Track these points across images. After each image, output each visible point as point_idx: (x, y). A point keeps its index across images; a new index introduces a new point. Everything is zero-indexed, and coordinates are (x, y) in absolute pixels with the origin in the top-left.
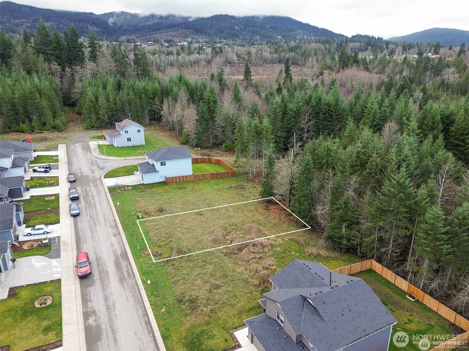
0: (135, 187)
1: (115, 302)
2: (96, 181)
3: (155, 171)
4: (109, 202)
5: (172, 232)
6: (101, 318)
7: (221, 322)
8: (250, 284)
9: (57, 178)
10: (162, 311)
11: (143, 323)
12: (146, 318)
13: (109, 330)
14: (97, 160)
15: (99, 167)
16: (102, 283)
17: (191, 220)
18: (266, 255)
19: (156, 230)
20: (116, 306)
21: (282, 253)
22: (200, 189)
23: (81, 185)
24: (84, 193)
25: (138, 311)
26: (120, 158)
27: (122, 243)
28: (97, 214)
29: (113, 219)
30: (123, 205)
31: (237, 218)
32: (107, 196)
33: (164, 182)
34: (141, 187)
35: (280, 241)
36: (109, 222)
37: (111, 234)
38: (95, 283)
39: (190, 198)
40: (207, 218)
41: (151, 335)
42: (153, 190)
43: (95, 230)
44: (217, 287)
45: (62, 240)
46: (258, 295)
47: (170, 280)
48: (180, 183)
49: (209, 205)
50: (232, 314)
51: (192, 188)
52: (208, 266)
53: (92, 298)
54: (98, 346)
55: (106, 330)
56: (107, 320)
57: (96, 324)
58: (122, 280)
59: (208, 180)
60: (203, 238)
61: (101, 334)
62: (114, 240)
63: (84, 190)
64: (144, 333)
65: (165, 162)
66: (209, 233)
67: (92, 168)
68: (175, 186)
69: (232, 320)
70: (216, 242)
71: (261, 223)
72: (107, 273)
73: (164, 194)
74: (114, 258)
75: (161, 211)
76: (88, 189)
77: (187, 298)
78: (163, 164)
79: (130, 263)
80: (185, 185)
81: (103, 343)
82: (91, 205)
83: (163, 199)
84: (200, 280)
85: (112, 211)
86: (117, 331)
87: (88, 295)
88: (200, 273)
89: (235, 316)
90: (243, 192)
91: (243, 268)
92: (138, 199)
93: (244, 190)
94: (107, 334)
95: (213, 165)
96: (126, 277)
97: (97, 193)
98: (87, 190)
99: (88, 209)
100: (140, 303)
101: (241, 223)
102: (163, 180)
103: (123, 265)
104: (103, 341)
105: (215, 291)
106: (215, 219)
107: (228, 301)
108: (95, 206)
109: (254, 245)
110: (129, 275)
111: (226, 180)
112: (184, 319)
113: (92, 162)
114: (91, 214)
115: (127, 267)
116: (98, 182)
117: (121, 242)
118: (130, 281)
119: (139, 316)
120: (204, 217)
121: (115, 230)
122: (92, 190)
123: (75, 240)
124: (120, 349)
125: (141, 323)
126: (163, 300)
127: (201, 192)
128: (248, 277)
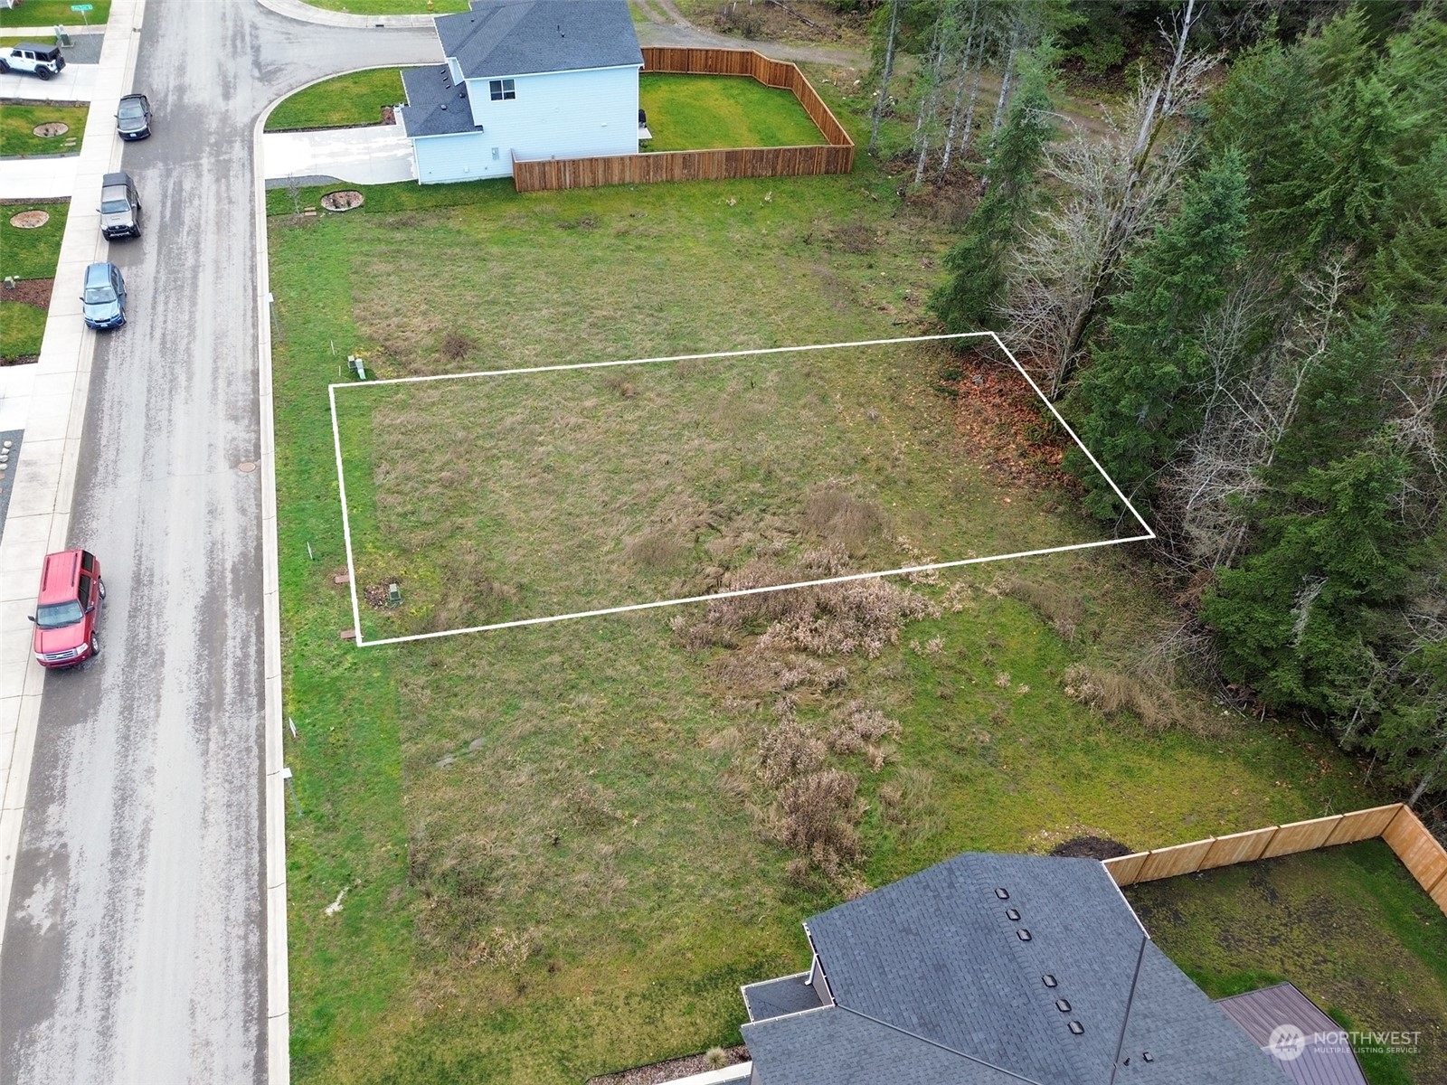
0: (378, 197)
1: (153, 825)
2: (230, 142)
3: (466, 123)
4: (253, 269)
5: (476, 480)
6: (79, 896)
7: (563, 1025)
8: (746, 829)
9: (79, 113)
10: (329, 911)
11: (237, 962)
12: (254, 939)
13: (96, 968)
14: (261, 21)
15: (257, 64)
16: (127, 710)
17: (573, 420)
18: (864, 671)
19: (411, 457)
20: (153, 848)
21: (950, 667)
22: (659, 238)
23: (165, 160)
24: (169, 204)
25: (230, 889)
26: (357, 20)
27: (253, 510)
28: (192, 328)
29: (249, 367)
30: (305, 295)
31: (789, 432)
32: (252, 235)
33: (508, 182)
34: (405, 197)
35: (957, 597)
36: (229, 384)
37: (222, 453)
38: (100, 702)
39: (601, 291)
40: (650, 418)
41: (254, 1031)
42: (451, 224)
43: (163, 416)
44: (596, 822)
45: (26, 452)
46: (770, 903)
47: (404, 747)
48: (576, 192)
49: (674, 340)
50: (626, 988)
51: (622, 226)
52: (583, 699)
53: (71, 780)
54: (33, 1042)
55: (84, 964)
56: (98, 913)
57: (53, 927)
58: (207, 709)
59: (710, 188)
60: (600, 532)
61: (57, 982)
62: (226, 482)
63: (170, 192)
64: (225, 1015)
65: (510, 84)
66: (632, 510)
67: (231, 67)
68: (549, 207)
69: (611, 1023)
70: (652, 559)
71: (895, 474)
72: (160, 662)
73: (495, 250)
74: (202, 588)
75: (458, 349)
76: (187, 186)
77: (448, 863)
78: (501, 91)
79: (260, 621)
80: (597, 208)
81: (57, 1034)
82: (179, 282)
83: (484, 277)
84: (529, 768)
85: (255, 326)
86: (122, 979)
87: (61, 763)
88: (538, 732)
89: (634, 1001)
90: (858, 275)
91: (738, 734)
92: (380, 267)
93: (867, 260)
94: (82, 985)
95: (755, 94)
96: (228, 699)
97: (219, 213)
98: (181, 190)
99: (161, 298)
100: (249, 851)
101: (797, 464)
102: (502, 169)
103: (231, 631)
104: (59, 1020)
105: (577, 844)
106: (685, 426)
107: (623, 910)
108: (195, 286)
109: (824, 609)
110: (242, 691)
111: (792, 195)
112: (406, 975)
113: (238, 35)
114: (170, 326)
115: (245, 642)
116: (238, 151)
117: (253, 502)
118: (237, 723)
119: (227, 918)
120: (637, 406)
121: (240, 432)
122: (204, 190)
123: (76, 459)
124: (111, 1080)
125: (228, 959)
126: (348, 854)
127: (659, 258)
128: (745, 786)
